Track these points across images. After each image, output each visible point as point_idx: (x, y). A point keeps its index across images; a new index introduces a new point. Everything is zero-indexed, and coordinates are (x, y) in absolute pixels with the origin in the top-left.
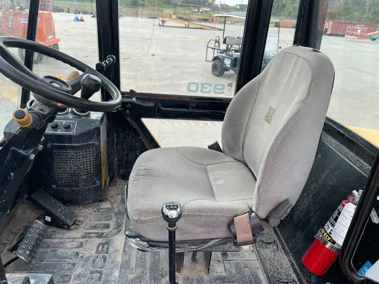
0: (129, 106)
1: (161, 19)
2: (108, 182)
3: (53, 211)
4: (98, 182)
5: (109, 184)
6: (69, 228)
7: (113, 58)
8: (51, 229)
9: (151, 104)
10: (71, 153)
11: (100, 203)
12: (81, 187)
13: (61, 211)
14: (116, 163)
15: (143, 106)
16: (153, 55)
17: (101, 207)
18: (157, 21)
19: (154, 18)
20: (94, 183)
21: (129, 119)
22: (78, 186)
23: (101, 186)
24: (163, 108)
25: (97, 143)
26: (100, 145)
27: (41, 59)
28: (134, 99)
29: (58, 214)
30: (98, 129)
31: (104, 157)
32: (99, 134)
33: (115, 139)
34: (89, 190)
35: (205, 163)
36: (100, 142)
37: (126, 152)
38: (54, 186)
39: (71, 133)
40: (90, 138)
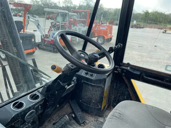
0: (125, 71)
1: (164, 30)
2: (106, 107)
3: (76, 113)
4: (100, 106)
5: (107, 108)
6: (80, 124)
7: (121, 45)
8: (73, 121)
9: (138, 73)
10: (91, 88)
11: (99, 117)
12: (91, 106)
13: (79, 114)
14: (113, 99)
15: (133, 73)
16: (155, 46)
17: (99, 119)
18: (162, 31)
19: (161, 29)
20: (98, 106)
21: (124, 78)
22: (90, 105)
23: (101, 109)
24: (145, 77)
25: (103, 86)
26: (104, 88)
27: (104, 43)
28: (129, 68)
29: (77, 115)
30: (105, 79)
31: (105, 94)
32: (105, 82)
33: (115, 86)
34: (95, 108)
35: (165, 124)
36: (105, 86)
37: (119, 95)
38: (81, 101)
39: (92, 78)
40: (100, 83)
